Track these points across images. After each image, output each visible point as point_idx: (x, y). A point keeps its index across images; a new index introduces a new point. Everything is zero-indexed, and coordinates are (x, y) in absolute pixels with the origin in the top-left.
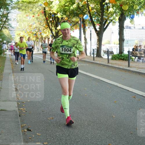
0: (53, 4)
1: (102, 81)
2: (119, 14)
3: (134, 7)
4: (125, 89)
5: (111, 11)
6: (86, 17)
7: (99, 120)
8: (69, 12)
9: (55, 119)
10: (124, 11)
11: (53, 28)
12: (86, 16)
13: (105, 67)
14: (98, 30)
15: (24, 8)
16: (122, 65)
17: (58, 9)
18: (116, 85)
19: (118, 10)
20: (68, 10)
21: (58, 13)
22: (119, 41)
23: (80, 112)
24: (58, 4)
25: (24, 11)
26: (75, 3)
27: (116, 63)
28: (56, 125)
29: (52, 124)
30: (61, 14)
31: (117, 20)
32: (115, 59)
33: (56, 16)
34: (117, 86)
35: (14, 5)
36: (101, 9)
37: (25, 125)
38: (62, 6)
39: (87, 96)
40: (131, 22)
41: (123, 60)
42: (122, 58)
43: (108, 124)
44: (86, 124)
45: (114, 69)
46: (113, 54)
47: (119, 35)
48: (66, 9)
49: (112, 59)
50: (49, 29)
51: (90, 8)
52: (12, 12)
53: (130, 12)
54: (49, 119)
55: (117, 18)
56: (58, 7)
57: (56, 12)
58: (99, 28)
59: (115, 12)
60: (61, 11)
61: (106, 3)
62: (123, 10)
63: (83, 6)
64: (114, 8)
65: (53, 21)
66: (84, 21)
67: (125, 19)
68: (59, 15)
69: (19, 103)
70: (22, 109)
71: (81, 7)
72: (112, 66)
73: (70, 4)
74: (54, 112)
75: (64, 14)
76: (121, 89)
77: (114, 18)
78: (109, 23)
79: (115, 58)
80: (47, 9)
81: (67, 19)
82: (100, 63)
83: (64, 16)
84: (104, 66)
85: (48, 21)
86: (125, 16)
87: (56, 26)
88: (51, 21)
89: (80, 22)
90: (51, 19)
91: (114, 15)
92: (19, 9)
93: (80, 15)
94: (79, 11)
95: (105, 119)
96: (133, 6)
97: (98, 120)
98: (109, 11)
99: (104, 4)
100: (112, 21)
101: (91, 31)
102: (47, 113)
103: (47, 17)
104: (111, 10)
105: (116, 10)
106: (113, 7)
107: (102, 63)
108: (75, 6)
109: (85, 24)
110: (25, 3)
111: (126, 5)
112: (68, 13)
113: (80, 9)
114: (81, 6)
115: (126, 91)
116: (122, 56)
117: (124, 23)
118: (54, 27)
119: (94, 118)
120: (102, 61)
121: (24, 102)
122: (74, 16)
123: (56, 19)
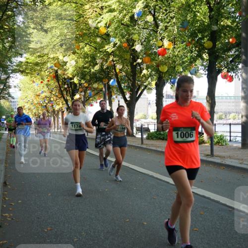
0: (68, 65)
1: (132, 169)
2: (155, 77)
3: (176, 69)
4: (164, 181)
5: (145, 74)
6: (113, 82)
7: (122, 230)
8: (90, 76)
9: (56, 230)
10: (163, 73)
11: (69, 98)
12: (112, 80)
13: (138, 150)
14: (128, 99)
15: (29, 71)
16: (160, 147)
17: (74, 71)
18: (151, 174)
19: (153, 73)
20: (88, 73)
21: (74, 77)
22: (157, 114)
23: (96, 217)
24: (74, 65)
25: (29, 76)
26: (97, 64)
27: (152, 145)
28: (54, 240)
29: (49, 240)
30: (79, 78)
31: (154, 86)
32: (152, 139)
33: (72, 81)
34: (152, 177)
35: (15, 67)
36: (132, 72)
37: (5, 242)
38: (79, 68)
39: (108, 192)
40: (171, 88)
41: (163, 139)
42: (162, 137)
43: (136, 236)
44: (101, 238)
45: (149, 152)
46: (149, 131)
47: (156, 105)
48: (85, 71)
49: (148, 138)
50: (62, 99)
51: (118, 71)
52: (13, 77)
53: (170, 75)
54: (46, 230)
55: (154, 83)
56: (74, 69)
57: (71, 76)
58: (130, 97)
59: (151, 75)
60: (78, 75)
61: (138, 63)
62: (160, 72)
63: (107, 68)
64: (149, 70)
65: (68, 89)
66: (109, 88)
67: (164, 84)
68: (76, 80)
69: (5, 206)
70: (7, 215)
71: (105, 69)
72: (148, 147)
73: (90, 65)
74: (55, 219)
75: (82, 78)
76: (158, 181)
77: (149, 84)
78: (143, 90)
79: (151, 137)
80: (60, 72)
81: (87, 85)
82: (131, 144)
83: (83, 82)
84: (136, 148)
85: (62, 89)
86: (164, 80)
87: (73, 95)
88: (65, 89)
89: (104, 90)
90: (66, 86)
91: (150, 79)
92: (22, 72)
93: (104, 80)
94: (102, 75)
95: (132, 229)
96: (175, 67)
97: (120, 230)
98: (142, 74)
99: (135, 64)
100: (146, 87)
101: (119, 101)
102: (44, 220)
103: (60, 83)
104: (145, 72)
105: (151, 72)
106: (147, 69)
107: (134, 145)
108: (97, 68)
109: (111, 92)
110: (31, 65)
111: (164, 66)
112: (88, 77)
113: (104, 72)
114: (105, 67)
115: (165, 183)
116: (161, 134)
117: (163, 89)
118: (70, 96)
119: (115, 226)
120: (133, 142)
121: (13, 204)
122: (96, 82)
123: (73, 86)
